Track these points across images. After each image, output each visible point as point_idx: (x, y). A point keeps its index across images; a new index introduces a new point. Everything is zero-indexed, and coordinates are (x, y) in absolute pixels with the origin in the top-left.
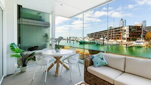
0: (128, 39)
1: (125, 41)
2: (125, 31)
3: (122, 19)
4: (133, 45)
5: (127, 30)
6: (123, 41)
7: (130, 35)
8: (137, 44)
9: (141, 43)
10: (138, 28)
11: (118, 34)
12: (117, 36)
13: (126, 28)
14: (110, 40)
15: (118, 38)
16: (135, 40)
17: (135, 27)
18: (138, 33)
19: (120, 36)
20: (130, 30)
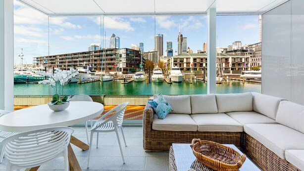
0: (125, 71)
1: (121, 73)
2: (121, 56)
3: (114, 36)
4: (132, 79)
5: (124, 56)
6: (118, 73)
7: (127, 64)
8: (138, 77)
9: (142, 76)
10: (137, 53)
11: (110, 62)
12: (109, 64)
13: (122, 52)
14: (97, 73)
15: (110, 69)
16: (134, 72)
17: (133, 51)
18: (136, 60)
19: (113, 64)
20: (127, 55)
